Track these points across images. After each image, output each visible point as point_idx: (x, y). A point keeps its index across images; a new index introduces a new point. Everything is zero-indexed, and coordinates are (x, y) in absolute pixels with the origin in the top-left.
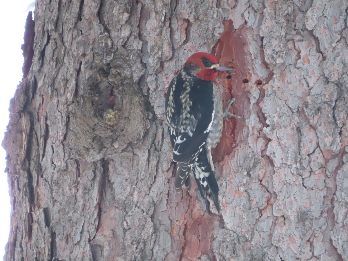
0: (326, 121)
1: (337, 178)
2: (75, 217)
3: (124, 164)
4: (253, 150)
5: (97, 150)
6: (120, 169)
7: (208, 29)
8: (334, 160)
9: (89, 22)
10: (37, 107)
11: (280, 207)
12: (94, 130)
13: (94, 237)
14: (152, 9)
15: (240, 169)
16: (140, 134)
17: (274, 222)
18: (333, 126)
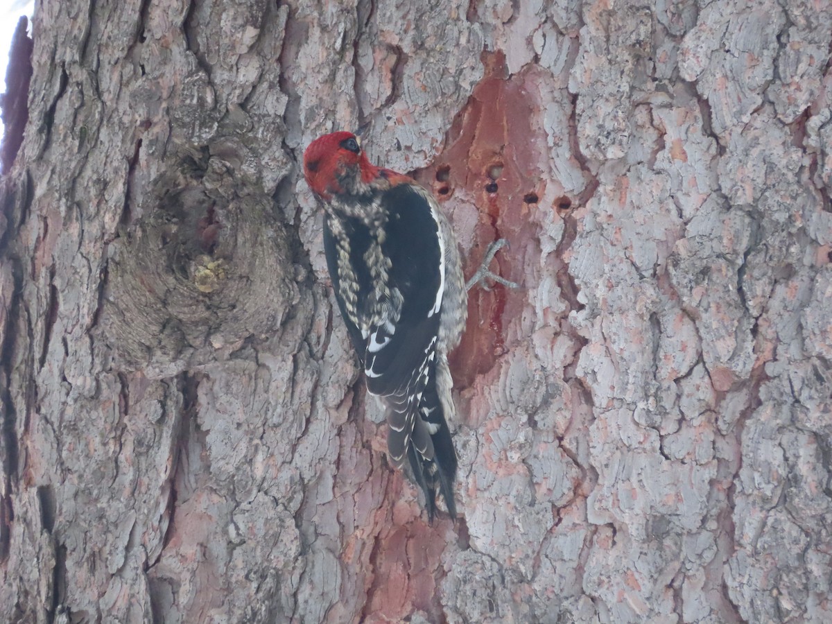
0: (721, 301)
1: (744, 437)
2: (114, 509)
3: (234, 387)
4: (545, 365)
5: (172, 353)
6: (223, 398)
7: (445, 70)
8: (736, 394)
9: (162, 46)
10: (32, 244)
11: (604, 504)
12: (165, 303)
13: (158, 560)
14: (313, 19)
15: (511, 409)
16: (274, 318)
17: (588, 538)
18: (739, 313)
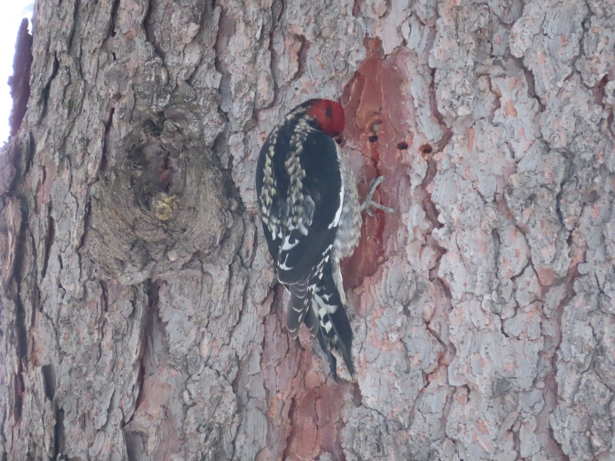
0: (544, 220)
1: (563, 320)
2: (99, 381)
3: (186, 290)
4: (415, 269)
5: (139, 265)
6: (178, 298)
7: (338, 53)
8: (557, 288)
9: (128, 39)
10: (34, 186)
11: (461, 371)
12: (133, 229)
13: (132, 419)
14: (239, 17)
15: (391, 301)
16: (215, 238)
17: (450, 396)
18: (557, 228)
